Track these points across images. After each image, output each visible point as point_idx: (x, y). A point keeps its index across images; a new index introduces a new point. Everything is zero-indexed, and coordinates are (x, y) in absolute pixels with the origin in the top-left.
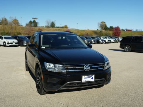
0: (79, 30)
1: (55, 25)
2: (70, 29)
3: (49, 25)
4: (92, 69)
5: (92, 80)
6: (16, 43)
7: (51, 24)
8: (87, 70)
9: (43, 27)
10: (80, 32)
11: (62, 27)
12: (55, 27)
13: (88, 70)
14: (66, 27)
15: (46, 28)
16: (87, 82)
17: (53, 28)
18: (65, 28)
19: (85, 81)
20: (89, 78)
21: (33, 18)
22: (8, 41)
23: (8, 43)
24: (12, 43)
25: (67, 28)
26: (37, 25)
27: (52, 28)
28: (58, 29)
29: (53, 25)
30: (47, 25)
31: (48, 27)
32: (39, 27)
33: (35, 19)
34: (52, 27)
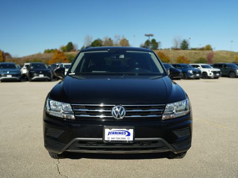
0: (233, 52)
1: (188, 45)
2: (217, 52)
3: (179, 46)
4: (132, 116)
5: (129, 139)
7: (182, 44)
8: (119, 117)
9: (169, 49)
10: (235, 56)
11: (202, 49)
12: (189, 50)
13: (121, 118)
14: (208, 48)
15: (173, 52)
16: (115, 141)
17: (185, 51)
18: (206, 50)
19: (110, 139)
20: (120, 133)
21: (146, 35)
25: (212, 50)
26: (157, 47)
27: (182, 51)
28: (194, 51)
29: (185, 46)
30: (175, 45)
31: (177, 49)
32: (161, 49)
33: (149, 36)
34: (184, 49)
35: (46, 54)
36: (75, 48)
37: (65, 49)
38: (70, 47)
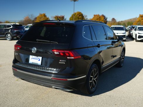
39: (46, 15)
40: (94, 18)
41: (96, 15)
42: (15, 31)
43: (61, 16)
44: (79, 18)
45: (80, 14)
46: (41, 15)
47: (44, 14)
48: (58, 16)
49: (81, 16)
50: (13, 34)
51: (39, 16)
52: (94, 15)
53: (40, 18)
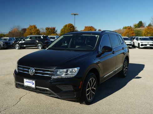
4: (37, 74)
6: (150, 45)
19: (27, 85)
20: (30, 82)
22: (142, 43)
23: (142, 45)
24: (146, 45)
35: (124, 29)
36: (144, 25)
37: (137, 26)
38: (140, 24)
39: (36, 26)
40: (85, 29)
41: (87, 27)
42: (46, 41)
43: (52, 27)
44: (70, 30)
45: (71, 26)
46: (31, 26)
47: (34, 25)
48: (49, 27)
49: (72, 28)
50: (44, 44)
51: (29, 28)
52: (86, 27)
53: (31, 30)
